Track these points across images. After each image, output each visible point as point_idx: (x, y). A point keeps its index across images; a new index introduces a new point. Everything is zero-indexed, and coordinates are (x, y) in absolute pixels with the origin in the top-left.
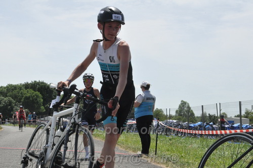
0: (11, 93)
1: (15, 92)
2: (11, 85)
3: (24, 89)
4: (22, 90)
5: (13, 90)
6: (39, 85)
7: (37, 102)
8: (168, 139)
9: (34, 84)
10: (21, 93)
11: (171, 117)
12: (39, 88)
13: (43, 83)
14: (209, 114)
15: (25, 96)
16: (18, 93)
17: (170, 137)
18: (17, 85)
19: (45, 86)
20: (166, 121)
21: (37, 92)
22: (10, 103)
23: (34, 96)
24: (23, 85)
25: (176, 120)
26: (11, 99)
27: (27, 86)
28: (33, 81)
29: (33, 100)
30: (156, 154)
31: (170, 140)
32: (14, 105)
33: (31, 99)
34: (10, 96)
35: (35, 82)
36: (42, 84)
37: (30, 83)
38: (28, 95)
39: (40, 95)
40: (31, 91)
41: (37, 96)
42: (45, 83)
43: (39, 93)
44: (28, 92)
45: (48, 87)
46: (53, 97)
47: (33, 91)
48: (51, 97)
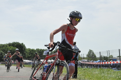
0: (1, 49)
1: (4, 48)
2: (2, 44)
3: (9, 46)
4: (7, 47)
5: (2, 47)
6: (16, 44)
8: (83, 69)
9: (14, 44)
10: (7, 48)
11: (84, 58)
12: (16, 45)
13: (18, 43)
14: (104, 56)
16: (6, 48)
17: (84, 68)
18: (5, 44)
19: (19, 44)
20: (81, 60)
21: (15, 48)
22: (2, 53)
23: (14, 50)
24: (8, 44)
25: (86, 59)
26: (2, 51)
27: (10, 45)
28: (13, 42)
31: (84, 70)
32: (3, 54)
33: (12, 51)
34: (1, 50)
35: (14, 42)
36: (18, 44)
37: (11, 43)
38: (11, 49)
40: (12, 47)
45: (21, 45)
46: (24, 50)
47: (13, 47)
48: (22, 50)
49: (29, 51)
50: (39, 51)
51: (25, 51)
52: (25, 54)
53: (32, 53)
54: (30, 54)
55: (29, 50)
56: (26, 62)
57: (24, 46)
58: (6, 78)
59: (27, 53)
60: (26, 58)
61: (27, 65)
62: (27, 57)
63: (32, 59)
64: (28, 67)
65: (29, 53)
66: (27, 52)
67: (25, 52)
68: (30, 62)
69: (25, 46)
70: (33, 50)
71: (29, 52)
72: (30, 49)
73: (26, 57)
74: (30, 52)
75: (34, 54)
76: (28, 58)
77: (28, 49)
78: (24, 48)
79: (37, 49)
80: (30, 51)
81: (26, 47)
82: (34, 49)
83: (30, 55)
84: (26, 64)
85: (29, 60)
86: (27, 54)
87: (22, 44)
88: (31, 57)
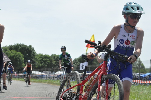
3: (9, 50)
4: (7, 51)
6: (21, 46)
7: (20, 60)
9: (17, 46)
12: (20, 49)
13: (23, 45)
15: (9, 55)
19: (25, 47)
21: (19, 52)
23: (17, 56)
24: (8, 47)
27: (11, 48)
28: (16, 44)
29: (16, 59)
30: (114, 99)
33: (15, 58)
35: (18, 44)
36: (23, 46)
37: (14, 46)
38: (12, 55)
39: (22, 55)
40: (14, 52)
41: (20, 56)
42: (25, 45)
43: (21, 53)
44: (12, 52)
45: (28, 48)
46: (32, 56)
47: (16, 52)
48: (30, 56)
49: (40, 57)
50: (56, 58)
51: (34, 58)
53: (45, 61)
54: (41, 63)
55: (41, 56)
56: (35, 74)
57: (33, 50)
58: (4, 99)
59: (37, 61)
60: (36, 68)
61: (38, 80)
62: (38, 67)
63: (44, 70)
64: (39, 82)
65: (41, 61)
66: (37, 59)
67: (34, 59)
68: (42, 75)
69: (34, 51)
70: (46, 57)
71: (41, 59)
72: (42, 55)
73: (36, 66)
74: (42, 60)
75: (48, 62)
76: (39, 69)
77: (39, 54)
78: (33, 52)
79: (52, 55)
80: (43, 58)
81: (35, 52)
82: (48, 55)
84: (36, 77)
85: (40, 71)
86: (37, 62)
87: (30, 46)
88: (44, 66)
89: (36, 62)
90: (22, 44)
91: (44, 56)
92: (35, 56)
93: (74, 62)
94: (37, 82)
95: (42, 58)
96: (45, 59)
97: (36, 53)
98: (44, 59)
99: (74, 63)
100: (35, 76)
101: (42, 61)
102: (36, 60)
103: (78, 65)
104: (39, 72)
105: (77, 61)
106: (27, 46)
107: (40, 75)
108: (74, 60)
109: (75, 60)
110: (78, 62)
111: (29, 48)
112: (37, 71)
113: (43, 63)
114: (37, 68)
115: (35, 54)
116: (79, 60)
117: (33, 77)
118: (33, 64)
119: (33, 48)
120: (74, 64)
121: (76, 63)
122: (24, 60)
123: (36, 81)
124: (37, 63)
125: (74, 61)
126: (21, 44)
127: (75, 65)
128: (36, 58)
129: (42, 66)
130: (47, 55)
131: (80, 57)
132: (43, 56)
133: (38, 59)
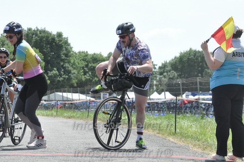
6: (36, 35)
9: (27, 34)
12: (36, 41)
13: (44, 31)
19: (47, 37)
35: (30, 29)
36: (43, 35)
42: (48, 33)
45: (53, 39)
46: (63, 57)
48: (59, 56)
49: (83, 60)
51: (69, 62)
52: (69, 72)
54: (85, 73)
55: (84, 56)
56: (73, 100)
57: (66, 43)
59: (74, 68)
60: (72, 86)
61: (78, 113)
62: (77, 83)
64: (81, 119)
65: (83, 68)
66: (74, 64)
67: (67, 65)
68: (89, 102)
69: (69, 45)
71: (84, 63)
72: (86, 55)
73: (74, 81)
74: (87, 66)
76: (81, 87)
77: (79, 52)
78: (66, 49)
81: (71, 48)
82: (101, 55)
83: (87, 77)
84: (74, 107)
85: (83, 93)
86: (75, 71)
87: (60, 35)
88: (91, 81)
89: (72, 72)
90: (40, 29)
91: (91, 58)
92: (70, 56)
93: (162, 70)
94: (78, 117)
95: (87, 62)
96: (94, 63)
97: (73, 50)
98: (90, 65)
99: (161, 74)
100: (72, 103)
101: (85, 69)
102: (72, 66)
103: (171, 77)
104: (80, 94)
105: (169, 68)
106: (51, 34)
107: (82, 102)
108: (161, 65)
109: (164, 66)
110: (170, 71)
111: (56, 39)
112: (77, 92)
113: (90, 73)
114: (76, 85)
115: (69, 52)
116: (171, 67)
117: (67, 105)
118: (67, 77)
119: (65, 38)
120: (161, 76)
121: (165, 74)
122: (45, 66)
123: (75, 114)
124: (74, 73)
125: (160, 68)
126: (38, 30)
127: (165, 77)
128: (72, 61)
129: (87, 80)
130: (97, 55)
131: (175, 58)
132: (89, 57)
133: (77, 64)
